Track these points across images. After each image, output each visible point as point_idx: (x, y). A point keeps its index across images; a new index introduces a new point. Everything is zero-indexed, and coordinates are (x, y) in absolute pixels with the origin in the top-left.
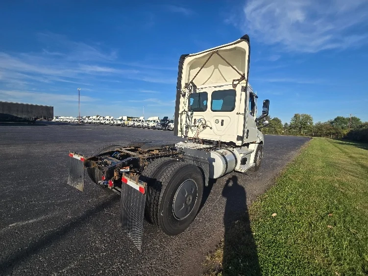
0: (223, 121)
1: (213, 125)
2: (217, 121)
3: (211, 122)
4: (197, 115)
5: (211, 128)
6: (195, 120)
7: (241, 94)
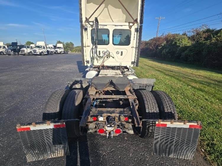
0: (122, 52)
1: (115, 55)
2: (117, 53)
3: (113, 53)
4: (101, 48)
5: (113, 58)
6: (99, 52)
7: (135, 34)
